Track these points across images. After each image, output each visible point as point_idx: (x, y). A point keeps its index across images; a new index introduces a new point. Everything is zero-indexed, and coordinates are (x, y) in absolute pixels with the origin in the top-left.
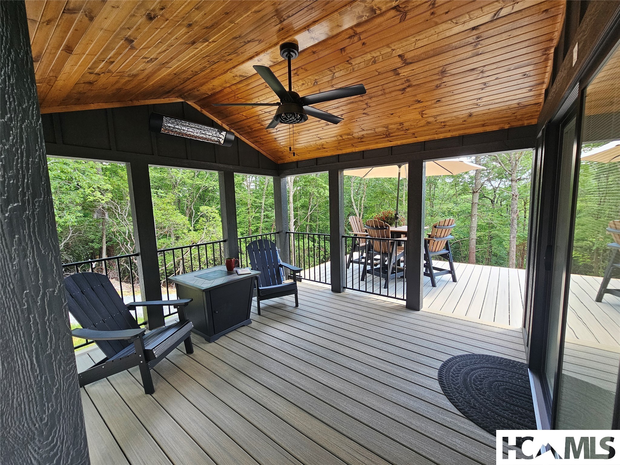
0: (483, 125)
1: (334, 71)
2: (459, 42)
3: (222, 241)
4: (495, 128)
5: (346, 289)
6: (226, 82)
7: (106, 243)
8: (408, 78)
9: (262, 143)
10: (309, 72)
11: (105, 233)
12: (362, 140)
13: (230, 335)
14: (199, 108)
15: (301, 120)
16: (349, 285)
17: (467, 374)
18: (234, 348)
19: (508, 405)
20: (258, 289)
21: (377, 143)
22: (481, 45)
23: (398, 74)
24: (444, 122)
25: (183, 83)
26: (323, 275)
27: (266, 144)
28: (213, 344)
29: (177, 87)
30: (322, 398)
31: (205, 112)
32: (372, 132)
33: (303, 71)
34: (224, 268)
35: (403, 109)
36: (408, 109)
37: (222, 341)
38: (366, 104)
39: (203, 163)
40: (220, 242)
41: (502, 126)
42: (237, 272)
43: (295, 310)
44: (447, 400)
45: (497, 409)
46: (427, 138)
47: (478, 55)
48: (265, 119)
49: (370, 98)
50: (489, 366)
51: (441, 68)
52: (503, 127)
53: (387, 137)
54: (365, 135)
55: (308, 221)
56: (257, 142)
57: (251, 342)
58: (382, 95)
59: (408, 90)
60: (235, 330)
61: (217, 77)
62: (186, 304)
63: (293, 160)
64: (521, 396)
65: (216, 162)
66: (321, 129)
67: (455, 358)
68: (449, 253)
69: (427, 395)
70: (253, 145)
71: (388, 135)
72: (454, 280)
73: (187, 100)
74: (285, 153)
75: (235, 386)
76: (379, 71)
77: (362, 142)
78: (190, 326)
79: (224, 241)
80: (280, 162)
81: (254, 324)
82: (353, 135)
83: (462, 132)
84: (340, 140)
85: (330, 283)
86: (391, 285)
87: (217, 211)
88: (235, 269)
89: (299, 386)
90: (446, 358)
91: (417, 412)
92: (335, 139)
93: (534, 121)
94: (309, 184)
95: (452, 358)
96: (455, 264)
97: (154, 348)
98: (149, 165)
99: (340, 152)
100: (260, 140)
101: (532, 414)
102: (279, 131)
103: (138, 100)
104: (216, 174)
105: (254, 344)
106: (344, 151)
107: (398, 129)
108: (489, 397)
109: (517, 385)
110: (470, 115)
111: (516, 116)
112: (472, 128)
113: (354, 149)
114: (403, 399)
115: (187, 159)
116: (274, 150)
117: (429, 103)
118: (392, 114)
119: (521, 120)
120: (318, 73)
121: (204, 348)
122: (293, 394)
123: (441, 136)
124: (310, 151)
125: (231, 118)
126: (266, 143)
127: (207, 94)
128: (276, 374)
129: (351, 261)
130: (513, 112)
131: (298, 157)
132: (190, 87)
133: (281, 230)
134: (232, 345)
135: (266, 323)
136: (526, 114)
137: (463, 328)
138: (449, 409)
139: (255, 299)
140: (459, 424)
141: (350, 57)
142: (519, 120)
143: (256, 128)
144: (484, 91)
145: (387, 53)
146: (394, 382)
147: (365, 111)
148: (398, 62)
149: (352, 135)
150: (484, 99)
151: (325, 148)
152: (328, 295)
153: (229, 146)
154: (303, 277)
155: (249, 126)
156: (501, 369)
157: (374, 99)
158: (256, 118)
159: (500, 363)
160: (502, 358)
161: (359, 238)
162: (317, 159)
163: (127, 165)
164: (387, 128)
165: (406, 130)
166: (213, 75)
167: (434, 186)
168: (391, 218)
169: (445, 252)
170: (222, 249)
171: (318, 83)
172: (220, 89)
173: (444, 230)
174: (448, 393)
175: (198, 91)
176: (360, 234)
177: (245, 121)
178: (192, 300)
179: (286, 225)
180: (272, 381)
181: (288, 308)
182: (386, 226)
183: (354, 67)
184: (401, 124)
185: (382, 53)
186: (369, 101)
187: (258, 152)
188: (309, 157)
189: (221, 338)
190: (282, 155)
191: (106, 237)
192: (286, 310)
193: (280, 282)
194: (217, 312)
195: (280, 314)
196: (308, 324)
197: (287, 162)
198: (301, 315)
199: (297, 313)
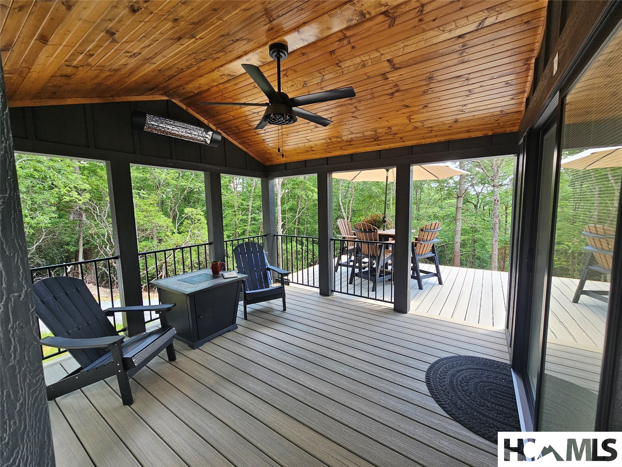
0: (468, 131)
1: (324, 74)
2: (445, 49)
3: (207, 244)
4: (479, 134)
5: (335, 293)
6: (213, 81)
7: (83, 245)
8: (397, 83)
9: (250, 144)
10: (298, 73)
11: (82, 235)
12: (351, 143)
13: (215, 341)
14: (184, 107)
15: (289, 122)
16: (338, 288)
17: (453, 375)
18: (219, 354)
19: (493, 405)
20: (245, 293)
21: (365, 146)
22: (467, 53)
23: (387, 79)
24: (431, 127)
25: (168, 80)
26: (311, 279)
27: (253, 146)
28: (197, 351)
29: (161, 84)
30: (310, 404)
31: (190, 111)
32: (361, 135)
33: (293, 72)
34: (209, 271)
35: (392, 113)
36: (396, 114)
37: (207, 347)
38: (355, 107)
39: (188, 163)
40: (205, 245)
41: (486, 132)
42: (222, 275)
43: (282, 315)
44: (434, 402)
45: (483, 410)
46: (414, 142)
47: (464, 62)
48: (253, 119)
49: (360, 102)
50: (475, 367)
51: (428, 74)
52: (487, 134)
53: (375, 140)
54: (354, 138)
55: (296, 224)
56: (244, 143)
57: (237, 348)
58: (371, 98)
59: (396, 94)
60: (220, 335)
61: (203, 75)
62: (169, 309)
63: (282, 162)
64: (505, 396)
65: (201, 163)
66: (310, 131)
67: (442, 360)
68: (435, 256)
69: (415, 398)
70: (240, 146)
71: (376, 139)
72: (440, 283)
73: (172, 98)
74: (273, 155)
75: (220, 394)
76: (368, 74)
77: (351, 145)
78: (173, 331)
79: (210, 244)
80: (268, 164)
81: (240, 329)
83: (447, 138)
84: (329, 143)
85: (318, 286)
86: (379, 288)
87: (202, 213)
88: (221, 273)
89: (287, 392)
90: (433, 360)
91: (405, 415)
92: (324, 141)
93: (516, 129)
94: (297, 187)
95: (439, 360)
96: (441, 267)
97: (133, 356)
98: (131, 164)
99: (329, 155)
100: (247, 141)
101: (515, 414)
102: (267, 132)
103: (119, 96)
104: (202, 174)
105: (241, 350)
106: (333, 154)
107: (386, 133)
108: (475, 398)
109: (501, 385)
110: (456, 121)
111: (499, 123)
112: (458, 134)
113: (342, 152)
114: (391, 403)
115: (172, 158)
116: (261, 152)
117: (417, 108)
118: (381, 118)
119: (504, 127)
120: (307, 75)
121: (187, 355)
122: (281, 400)
123: (428, 141)
124: (299, 153)
125: (218, 117)
126: (254, 144)
127: (194, 92)
128: (263, 380)
129: (339, 264)
130: (496, 119)
131: (287, 159)
132: (175, 85)
133: (269, 232)
134: (217, 351)
135: (253, 328)
136: (508, 122)
137: (449, 330)
138: (436, 412)
139: (241, 303)
140: (446, 426)
141: (339, 60)
142: (502, 127)
143: (244, 129)
144: (469, 98)
145: (376, 57)
146: (382, 385)
147: (354, 115)
148: (386, 67)
149: (341, 138)
150: (469, 106)
151: (313, 151)
152: (317, 299)
153: (216, 146)
154: (291, 281)
155: (236, 127)
156: (486, 370)
157: (363, 103)
158: (244, 118)
159: (485, 364)
160: (486, 359)
161: (348, 241)
162: (305, 161)
163: (107, 164)
164: (375, 131)
165: (394, 134)
166: (199, 73)
167: (420, 190)
168: (379, 221)
169: (431, 255)
170: (208, 252)
171: (308, 85)
172: (207, 87)
173: (430, 233)
174: (436, 395)
175: (184, 89)
176: (349, 237)
177: (233, 122)
178: (175, 305)
179: (273, 227)
180: (259, 388)
181: (275, 312)
182: (374, 229)
183: (343, 70)
184: (390, 128)
185: (371, 57)
186: (358, 105)
187: (246, 153)
188: (298, 159)
189: (206, 344)
190: (270, 157)
191: (83, 240)
192: (273, 314)
193: (267, 286)
194: (201, 317)
195: (267, 319)
196: (296, 328)
197: (275, 164)
198: (289, 319)
199: (285, 318)
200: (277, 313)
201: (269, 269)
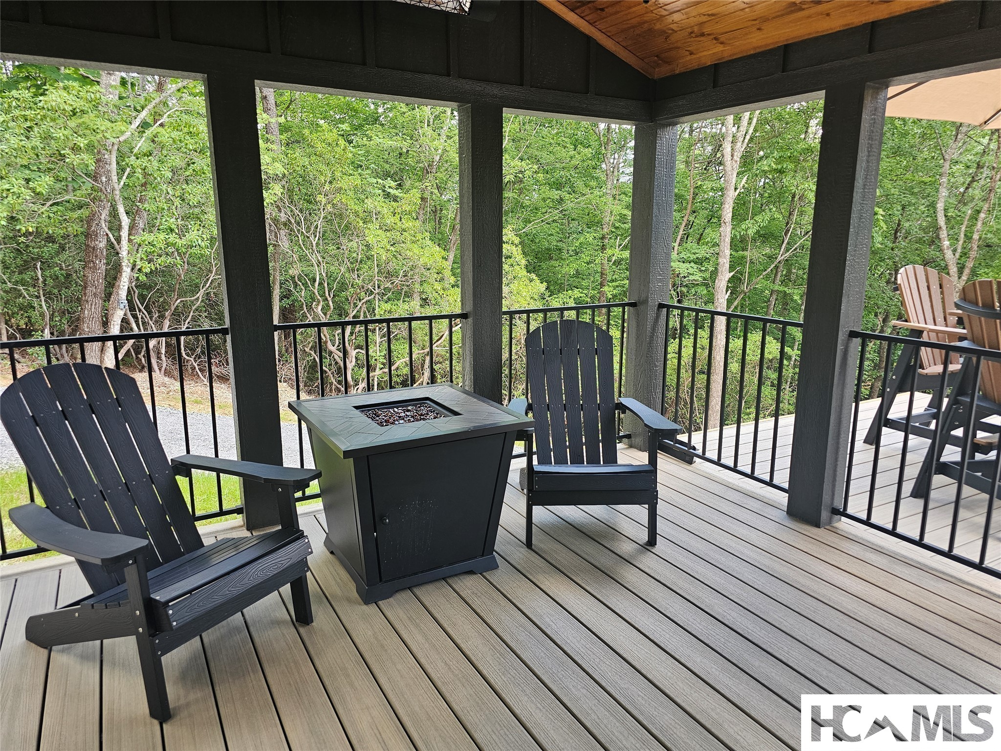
3: (456, 316)
5: (843, 518)
9: (599, 4)
11: (278, 278)
13: (427, 593)
16: (857, 506)
20: (531, 471)
26: (763, 456)
27: (610, 10)
28: (373, 608)
37: (399, 605)
40: (450, 317)
43: (641, 557)
55: (778, 281)
60: (443, 579)
62: (299, 484)
63: (704, 60)
65: (448, 74)
70: (571, 17)
78: (302, 548)
79: (463, 316)
80: (661, 73)
81: (503, 575)
85: (786, 486)
97: (173, 600)
98: (257, 83)
105: (480, 643)
115: (364, 64)
116: (638, 31)
121: (342, 617)
124: (764, 20)
126: (612, 5)
129: (882, 420)
131: (720, 47)
133: (643, 296)
134: (417, 626)
151: (819, 2)
152: (770, 528)
154: (700, 452)
162: (786, 49)
170: (457, 337)
176: (937, 332)
179: (660, 281)
187: (590, 39)
188: (760, 43)
189: (398, 596)
190: (666, 46)
191: (281, 287)
192: (612, 549)
193: (611, 458)
194: (387, 521)
195: (589, 560)
196: (669, 615)
197: (683, 70)
198: (656, 577)
199: (643, 569)
200: (626, 548)
201: (623, 408)
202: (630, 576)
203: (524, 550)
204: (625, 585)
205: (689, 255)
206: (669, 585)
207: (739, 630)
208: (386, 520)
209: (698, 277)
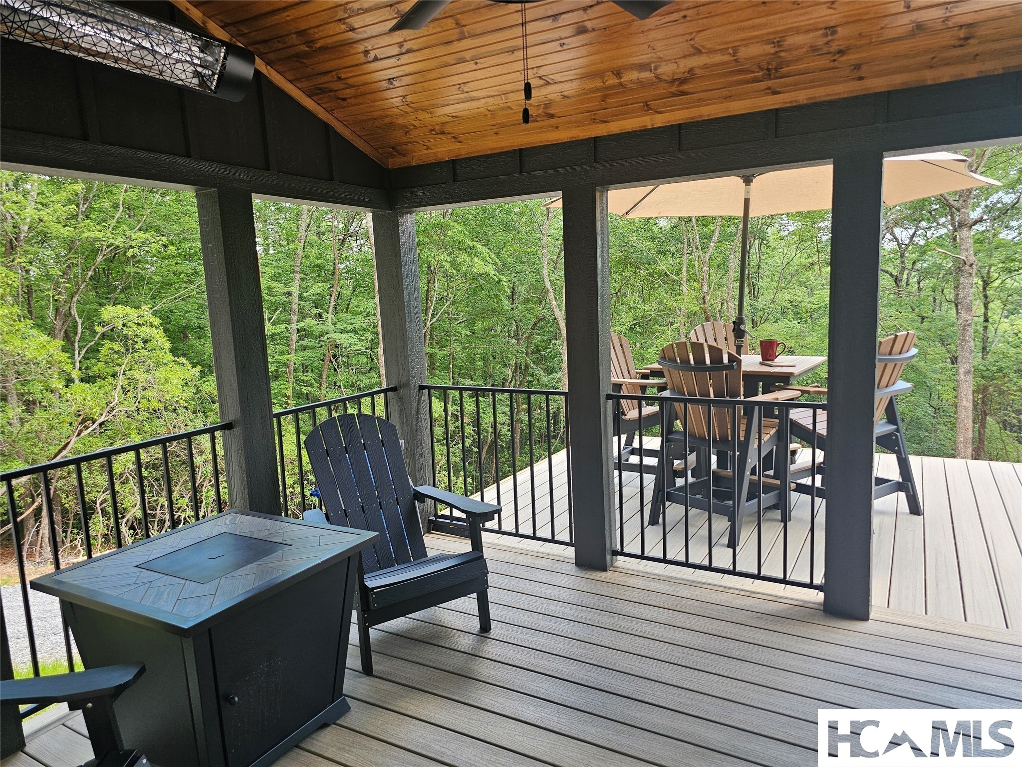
3: (216, 429)
5: (624, 558)
9: (342, 94)
12: (685, 87)
20: (365, 590)
21: (728, 98)
24: (970, 25)
27: (352, 101)
32: (727, 58)
39: (143, 154)
40: (212, 430)
43: (483, 646)
46: (898, 80)
53: (769, 73)
54: (697, 71)
56: (323, 90)
60: (295, 747)
62: (120, 690)
63: (440, 156)
65: (188, 156)
68: (898, 430)
70: (308, 103)
71: (772, 71)
72: (915, 509)
77: (683, 93)
80: (395, 162)
81: (360, 715)
82: (659, 71)
84: (612, 87)
86: (747, 536)
87: (157, 321)
96: (915, 461)
99: (600, 130)
100: (336, 85)
102: (408, 51)
104: (189, 195)
106: (615, 127)
107: (813, 48)
113: (647, 118)
115: (85, 138)
116: (377, 123)
124: (503, 125)
126: (356, 97)
131: (458, 145)
133: (403, 380)
143: (328, 41)
149: (656, 68)
151: (552, 116)
152: (571, 582)
153: (236, 97)
164: (778, 44)
165: (839, 52)
169: (887, 429)
170: (220, 452)
173: (890, 366)
178: (143, 671)
179: (418, 363)
182: (732, 360)
184: (830, 30)
187: (327, 126)
188: (495, 145)
190: (404, 139)
192: (453, 647)
193: (420, 552)
194: (236, 699)
195: (438, 666)
196: (544, 697)
197: (419, 163)
198: (510, 663)
199: (493, 658)
200: (465, 642)
201: (421, 497)
202: (485, 670)
203: (366, 680)
204: (488, 681)
205: (345, 325)
206: (525, 667)
207: (606, 689)
208: (233, 698)
209: (360, 346)
